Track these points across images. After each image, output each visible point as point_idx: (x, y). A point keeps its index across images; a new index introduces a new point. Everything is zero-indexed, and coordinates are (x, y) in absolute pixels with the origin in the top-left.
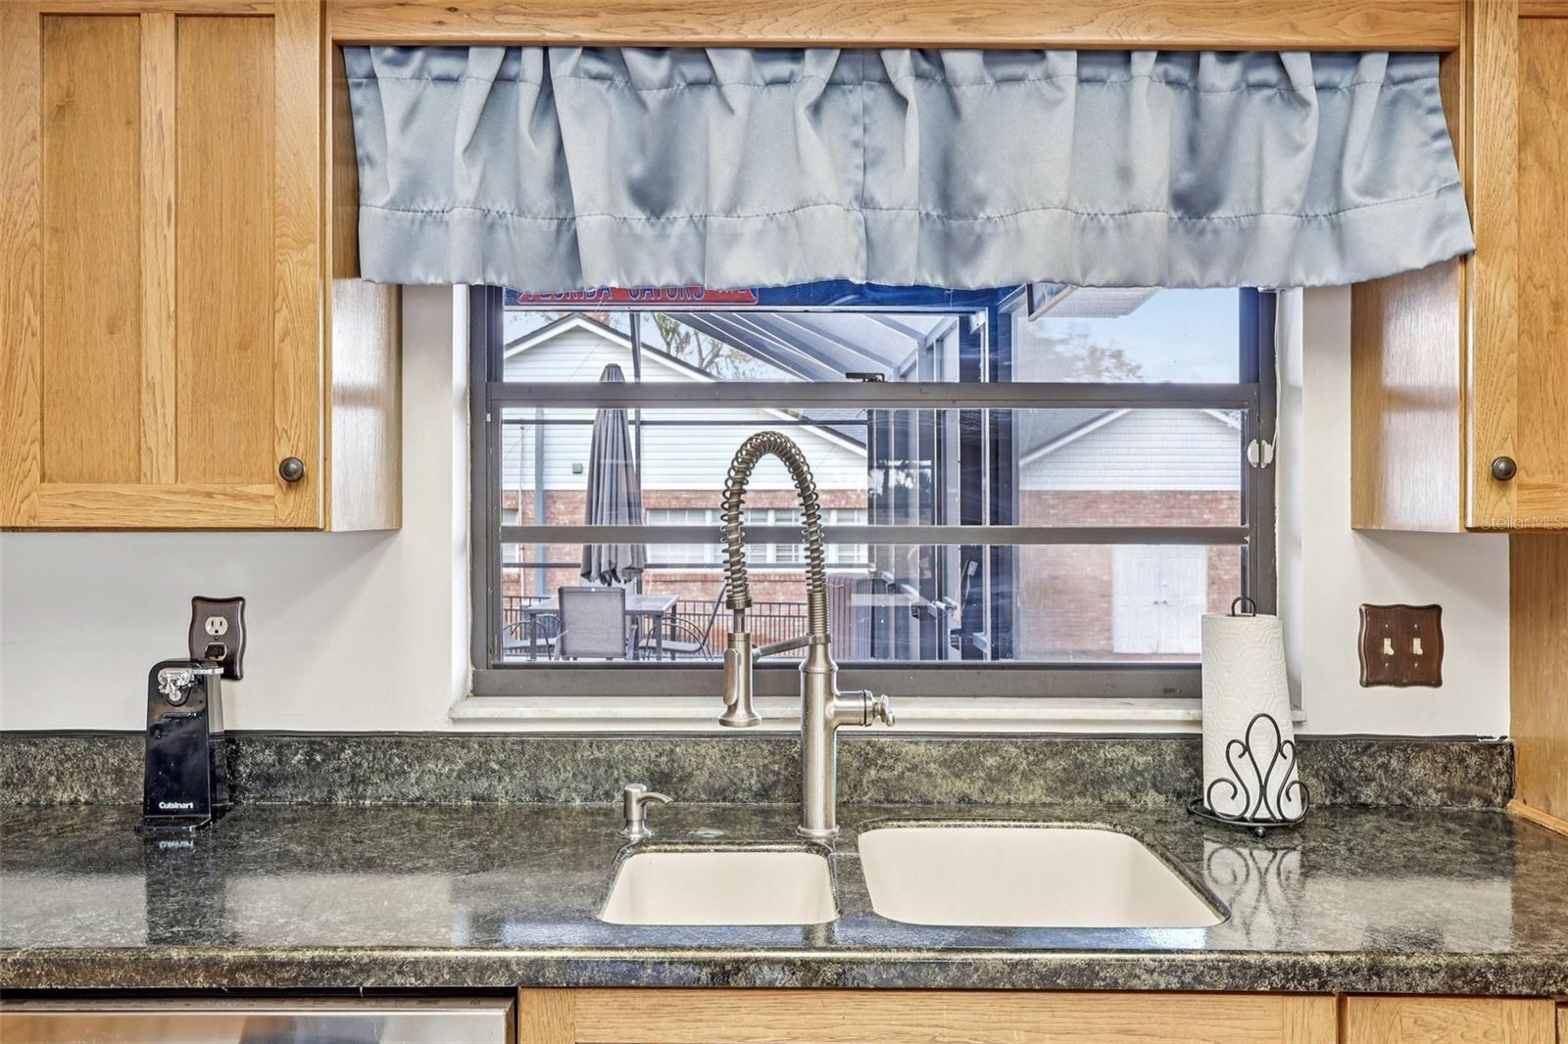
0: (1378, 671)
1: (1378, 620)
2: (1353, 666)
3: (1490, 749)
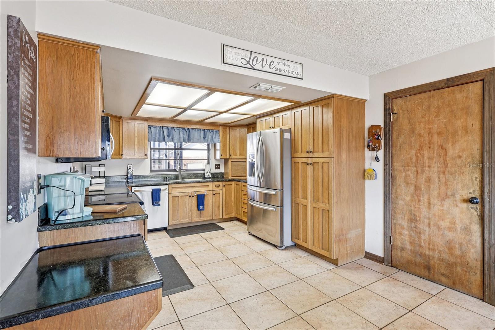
0: (216, 168)
1: (216, 165)
2: (214, 168)
3: (223, 173)
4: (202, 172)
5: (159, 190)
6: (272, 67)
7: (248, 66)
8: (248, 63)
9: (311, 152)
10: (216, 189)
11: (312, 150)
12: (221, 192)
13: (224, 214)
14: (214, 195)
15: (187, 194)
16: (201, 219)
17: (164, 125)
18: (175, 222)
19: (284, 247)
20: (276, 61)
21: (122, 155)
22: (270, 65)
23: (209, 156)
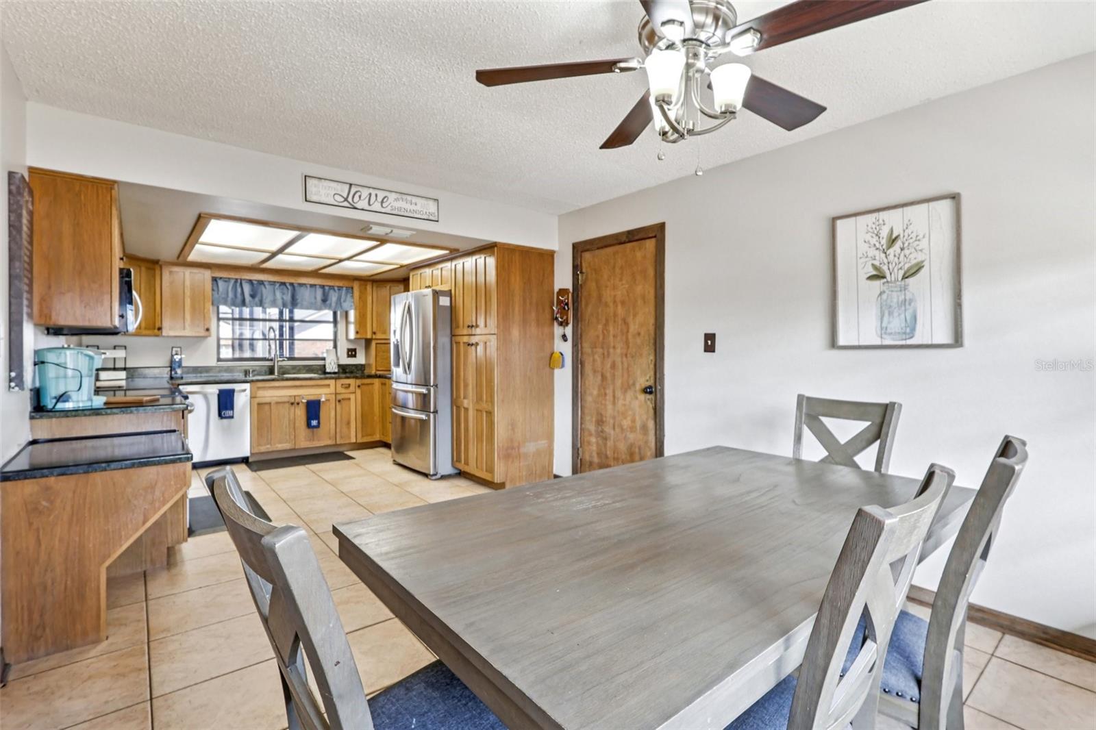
0: (349, 356)
1: (349, 350)
2: (346, 355)
3: (362, 365)
4: (321, 363)
5: (232, 391)
6: (384, 205)
7: (346, 204)
8: (346, 200)
9: (472, 326)
10: (343, 391)
11: (474, 324)
12: (352, 397)
13: (359, 435)
14: (339, 401)
15: (286, 399)
16: (314, 443)
17: (243, 277)
18: (263, 449)
19: (439, 476)
20: (392, 196)
21: (160, 329)
22: (382, 202)
23: (335, 334)
